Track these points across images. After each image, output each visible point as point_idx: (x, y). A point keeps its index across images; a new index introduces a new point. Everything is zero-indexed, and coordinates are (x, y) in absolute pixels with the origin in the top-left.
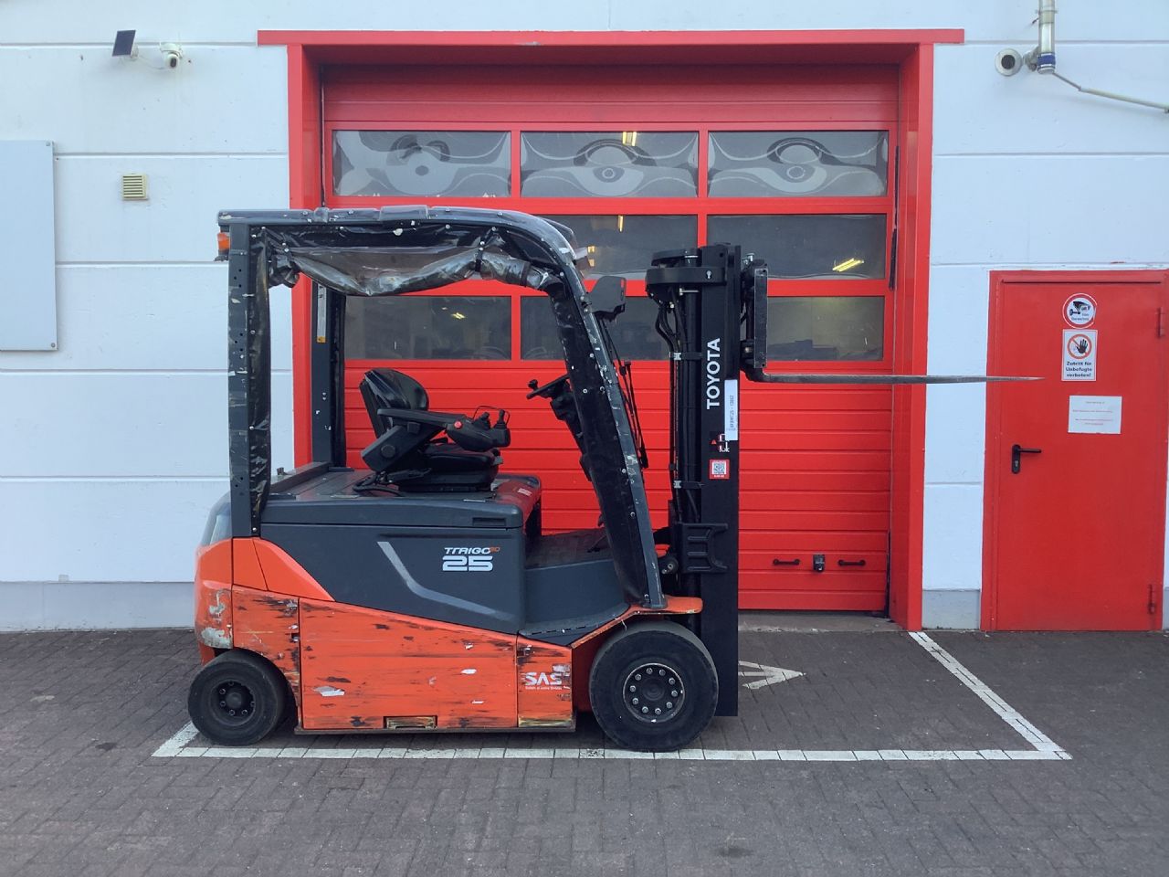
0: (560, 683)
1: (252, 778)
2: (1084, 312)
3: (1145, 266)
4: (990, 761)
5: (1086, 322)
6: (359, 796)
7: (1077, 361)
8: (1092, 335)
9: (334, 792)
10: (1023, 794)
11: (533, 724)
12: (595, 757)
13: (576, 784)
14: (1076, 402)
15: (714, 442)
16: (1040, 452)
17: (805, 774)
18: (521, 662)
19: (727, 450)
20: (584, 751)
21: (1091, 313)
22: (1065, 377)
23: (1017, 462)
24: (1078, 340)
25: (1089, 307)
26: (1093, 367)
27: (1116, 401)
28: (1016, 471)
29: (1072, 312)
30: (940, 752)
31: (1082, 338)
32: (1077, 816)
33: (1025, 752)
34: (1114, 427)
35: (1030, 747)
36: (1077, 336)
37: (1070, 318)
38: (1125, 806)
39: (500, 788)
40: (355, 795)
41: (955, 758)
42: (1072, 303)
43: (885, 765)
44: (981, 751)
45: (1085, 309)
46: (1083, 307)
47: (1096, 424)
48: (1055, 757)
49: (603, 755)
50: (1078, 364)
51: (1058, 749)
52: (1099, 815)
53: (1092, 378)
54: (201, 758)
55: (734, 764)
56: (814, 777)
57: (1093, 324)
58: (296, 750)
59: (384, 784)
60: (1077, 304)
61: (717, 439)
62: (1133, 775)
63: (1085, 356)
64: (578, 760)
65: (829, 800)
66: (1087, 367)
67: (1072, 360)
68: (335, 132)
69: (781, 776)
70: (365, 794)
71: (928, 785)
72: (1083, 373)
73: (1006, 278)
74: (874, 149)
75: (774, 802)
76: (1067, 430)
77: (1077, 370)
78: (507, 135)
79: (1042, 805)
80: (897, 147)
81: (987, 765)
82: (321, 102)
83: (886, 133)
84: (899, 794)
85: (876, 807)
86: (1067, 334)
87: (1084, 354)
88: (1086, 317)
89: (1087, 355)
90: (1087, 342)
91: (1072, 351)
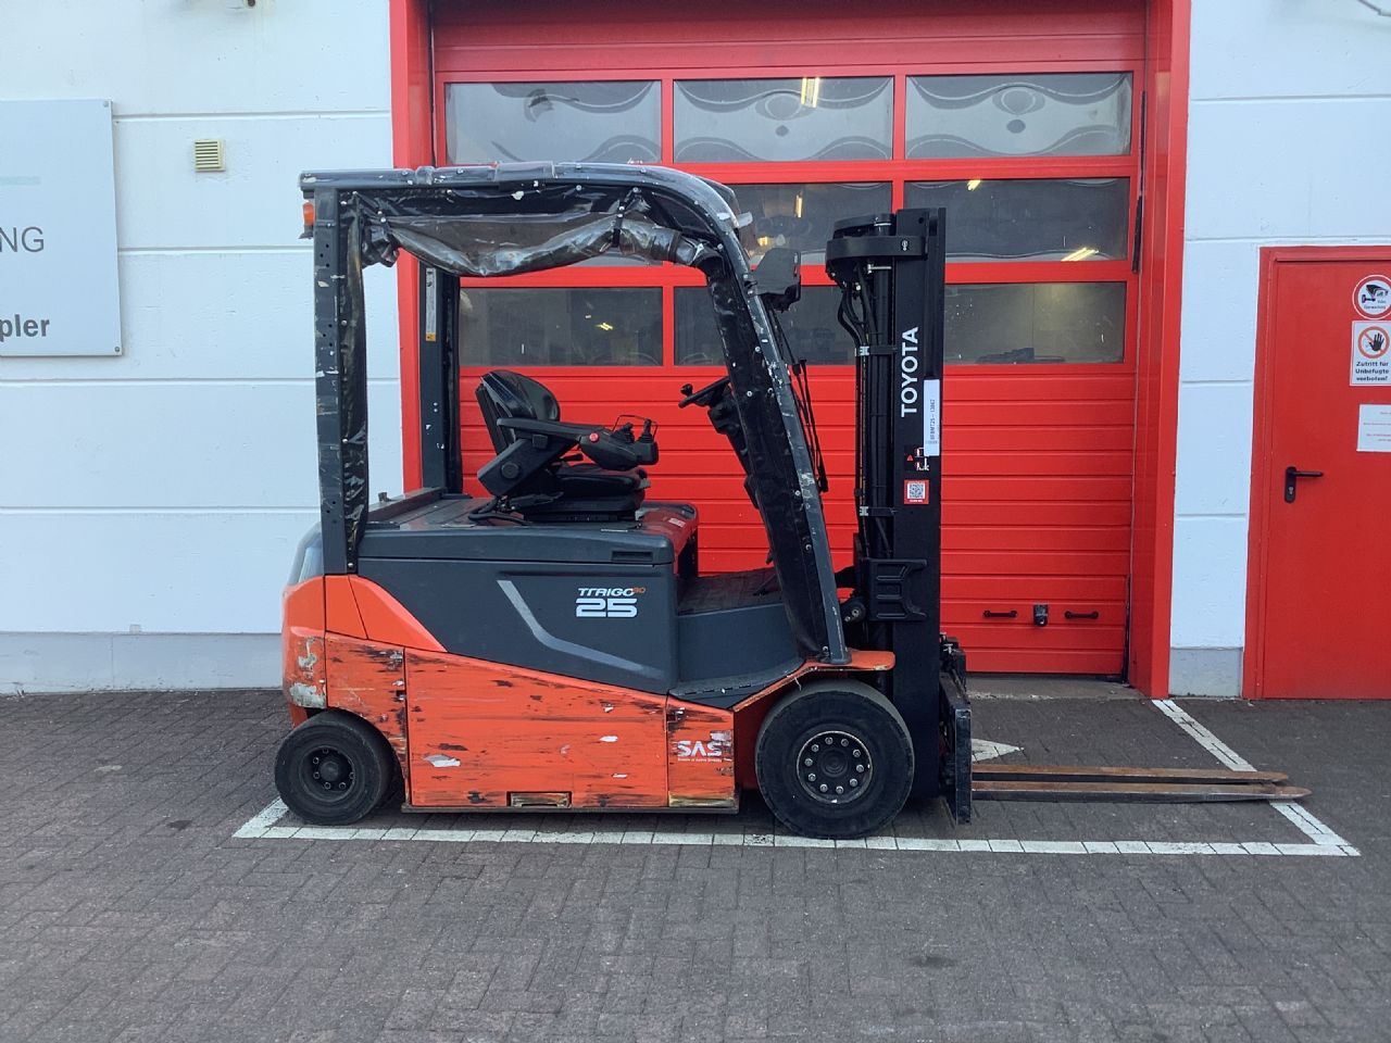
0: (719, 753)
1: (350, 864)
2: (1380, 298)
4: (1254, 857)
5: (1383, 311)
6: (476, 886)
7: (1370, 360)
9: (447, 881)
10: (1298, 897)
11: (687, 803)
12: (763, 844)
13: (739, 875)
14: (1368, 413)
15: (910, 459)
16: (1321, 475)
17: (1022, 869)
18: (671, 728)
19: (926, 468)
20: (749, 837)
21: (1389, 300)
22: (1354, 382)
23: (1291, 489)
24: (1372, 334)
25: (1385, 293)
28: (1289, 499)
29: (1365, 299)
30: (1192, 844)
31: (1376, 332)
32: (1367, 926)
33: (1300, 847)
35: (1305, 840)
36: (1368, 329)
37: (1362, 305)
39: (645, 879)
40: (472, 886)
41: (1211, 852)
42: (1364, 287)
43: (1122, 859)
44: (1243, 844)
45: (1381, 294)
46: (1378, 292)
48: (1338, 853)
49: (773, 843)
50: (1372, 366)
51: (1342, 842)
54: (291, 840)
55: (934, 855)
56: (1034, 873)
58: (403, 831)
59: (506, 873)
60: (1372, 289)
61: (914, 454)
63: (1380, 355)
64: (741, 848)
65: (1052, 900)
66: (1382, 368)
67: (1364, 359)
68: (447, 86)
69: (993, 871)
70: (484, 884)
71: (1177, 884)
72: (1378, 375)
73: (1281, 257)
74: (1115, 96)
75: (984, 902)
76: (1356, 448)
77: (1370, 372)
78: (657, 85)
79: (1323, 910)
80: (1144, 93)
81: (1252, 860)
82: (430, 48)
83: (1130, 75)
84: (1141, 895)
85: (1112, 910)
86: (1358, 327)
87: (1379, 352)
88: (1381, 305)
89: (1384, 352)
90: (1383, 337)
91: (1364, 348)
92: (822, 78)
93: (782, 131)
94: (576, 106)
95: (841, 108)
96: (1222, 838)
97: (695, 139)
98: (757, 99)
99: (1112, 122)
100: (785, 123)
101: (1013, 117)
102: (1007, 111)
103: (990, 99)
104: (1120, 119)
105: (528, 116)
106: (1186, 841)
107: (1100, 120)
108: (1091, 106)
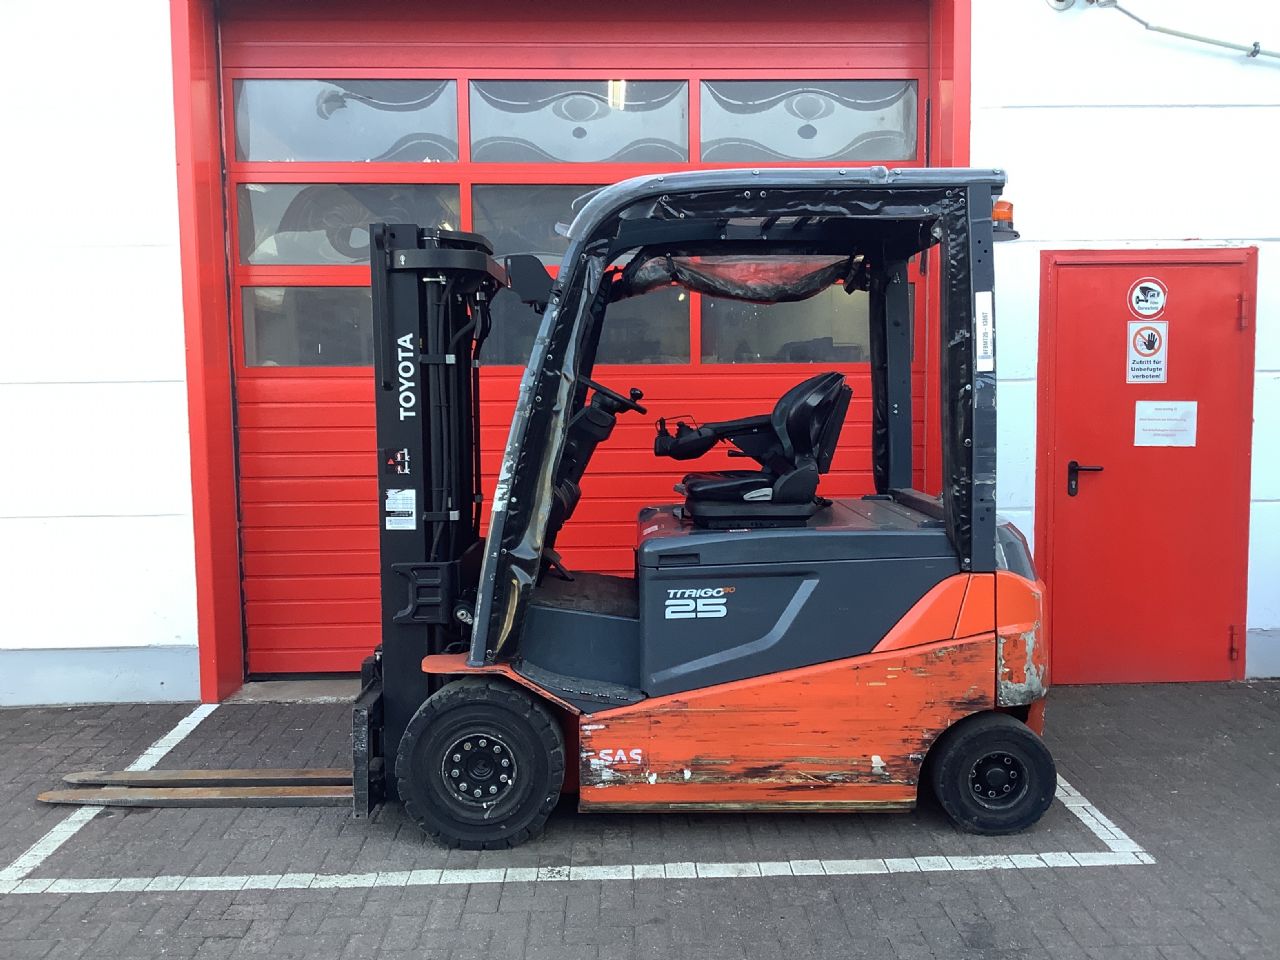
1: (102, 925)
2: (1153, 299)
3: (1224, 243)
4: (1055, 870)
5: (1155, 311)
6: (242, 948)
7: (1144, 359)
8: (1162, 328)
9: (209, 942)
10: (1100, 918)
12: (558, 878)
13: (529, 922)
14: (1144, 409)
16: (1101, 470)
17: (823, 895)
20: (543, 871)
21: (1161, 301)
22: (1130, 379)
23: (1074, 483)
24: (1146, 334)
25: (1158, 294)
26: (1163, 365)
27: (1192, 407)
28: (1072, 492)
29: (1139, 300)
30: (991, 857)
31: (1150, 332)
32: (1170, 949)
33: (1096, 855)
34: (1189, 440)
35: (1100, 846)
36: (1142, 329)
37: (1136, 306)
38: (1226, 931)
39: (428, 931)
40: (236, 946)
41: (1011, 866)
42: (1138, 289)
43: (923, 877)
44: (1042, 855)
45: (1153, 296)
46: (1151, 293)
47: (1167, 435)
48: (1135, 861)
49: (568, 876)
50: (1146, 364)
51: (1137, 848)
52: (1197, 946)
53: (1162, 378)
54: (44, 895)
55: (734, 883)
56: (835, 900)
57: (1163, 314)
58: (170, 879)
59: (275, 929)
60: (1145, 290)
62: (1233, 884)
63: (1154, 354)
64: (533, 884)
65: (853, 934)
66: (1156, 366)
67: (1139, 358)
68: (237, 83)
69: (794, 900)
70: (249, 944)
71: (979, 908)
72: (1152, 373)
73: (1060, 259)
74: (900, 103)
75: (784, 939)
76: (1133, 443)
77: (1144, 370)
78: (451, 85)
79: (1124, 933)
80: (928, 100)
81: (1052, 875)
82: (217, 44)
83: (915, 83)
84: (943, 922)
85: (915, 942)
86: (1133, 327)
87: (1152, 351)
88: (1155, 306)
89: (1156, 351)
90: (1156, 336)
91: (1139, 348)
92: (627, 80)
93: (580, 133)
94: (370, 104)
95: (638, 110)
96: (1021, 849)
97: (492, 139)
98: (554, 100)
99: (899, 128)
100: (582, 124)
101: (803, 123)
102: (799, 116)
103: (783, 103)
104: (906, 126)
105: (320, 113)
106: (985, 854)
107: (888, 126)
108: (878, 113)
